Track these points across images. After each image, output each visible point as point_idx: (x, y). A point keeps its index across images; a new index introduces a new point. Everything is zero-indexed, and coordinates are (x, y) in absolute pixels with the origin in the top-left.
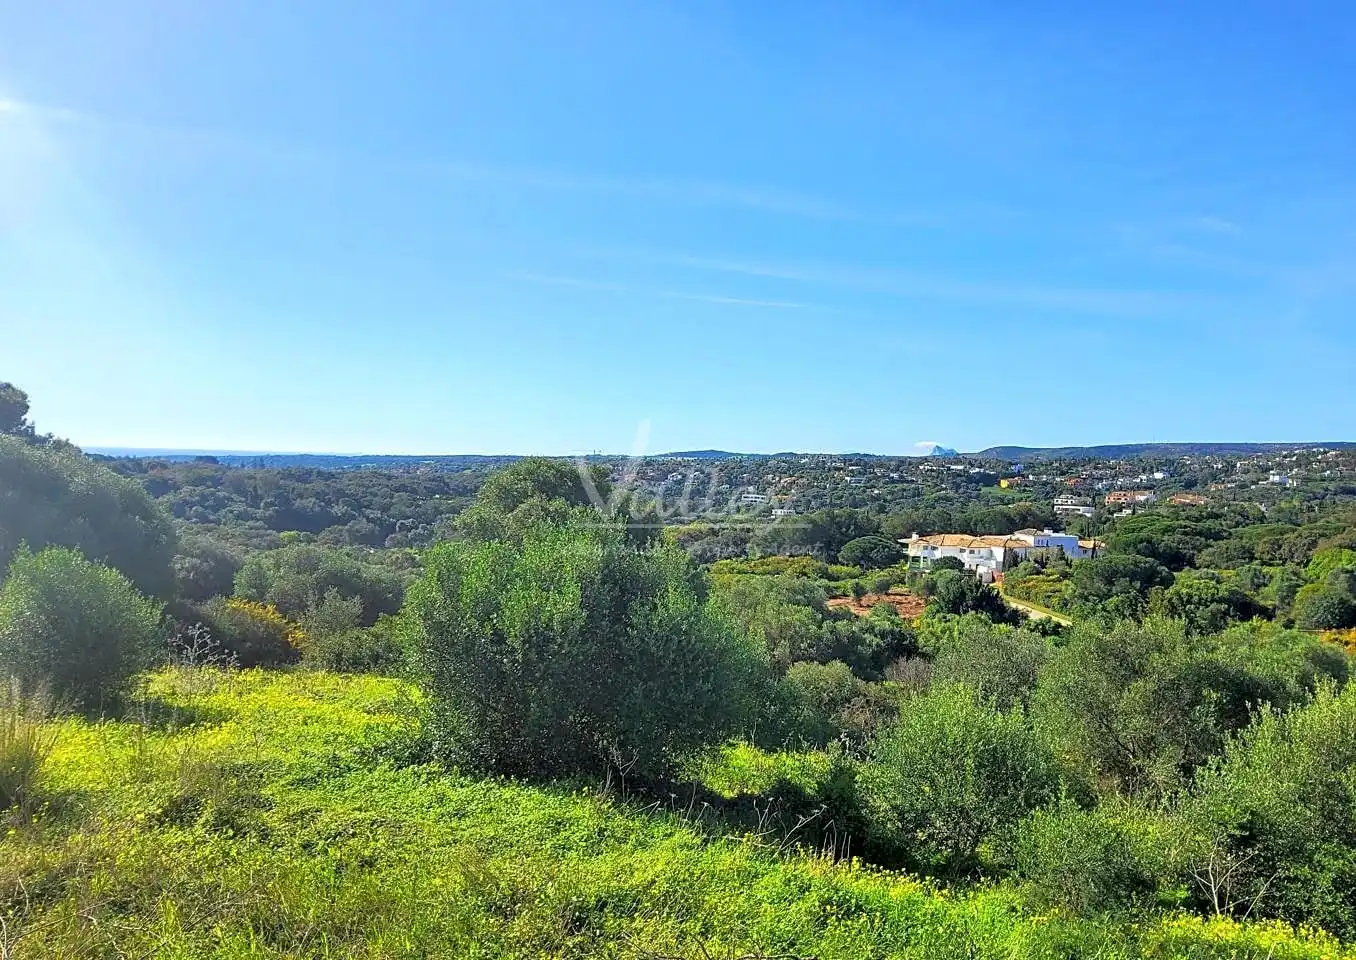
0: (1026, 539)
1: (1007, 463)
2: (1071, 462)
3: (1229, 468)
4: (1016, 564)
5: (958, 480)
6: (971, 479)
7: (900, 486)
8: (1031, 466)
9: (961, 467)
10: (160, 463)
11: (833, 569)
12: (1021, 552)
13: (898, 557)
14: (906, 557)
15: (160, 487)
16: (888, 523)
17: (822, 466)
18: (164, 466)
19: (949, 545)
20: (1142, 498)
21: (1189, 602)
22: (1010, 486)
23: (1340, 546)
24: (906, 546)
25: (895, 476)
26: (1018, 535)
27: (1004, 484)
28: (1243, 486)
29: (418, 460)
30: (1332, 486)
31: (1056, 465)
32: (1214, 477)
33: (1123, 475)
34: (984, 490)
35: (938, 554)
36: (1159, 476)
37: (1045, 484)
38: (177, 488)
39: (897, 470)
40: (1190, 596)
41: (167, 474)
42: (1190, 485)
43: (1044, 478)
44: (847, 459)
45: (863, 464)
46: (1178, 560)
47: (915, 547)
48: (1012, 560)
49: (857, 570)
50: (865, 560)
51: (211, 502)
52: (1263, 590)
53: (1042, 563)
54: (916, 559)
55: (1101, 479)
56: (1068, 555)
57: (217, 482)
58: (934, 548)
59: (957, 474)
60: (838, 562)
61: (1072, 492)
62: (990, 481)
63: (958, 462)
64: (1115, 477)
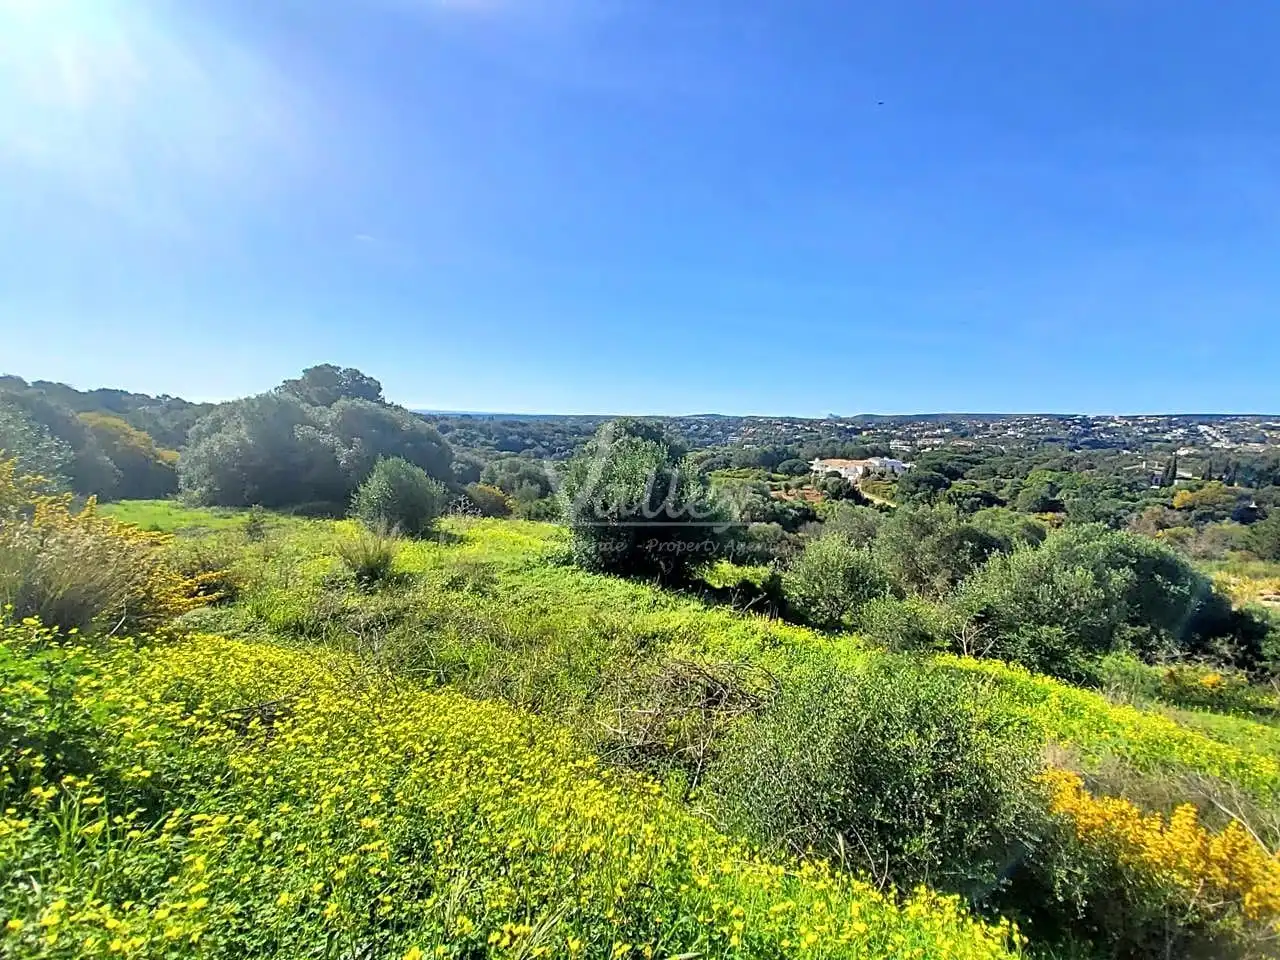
0: (875, 462)
1: (868, 422)
2: (901, 422)
3: (986, 427)
4: (869, 475)
5: (841, 431)
6: (847, 431)
7: (810, 434)
8: (878, 425)
9: (842, 425)
10: (445, 417)
11: (774, 476)
12: (872, 469)
13: (807, 470)
14: (812, 470)
15: (444, 429)
16: (803, 452)
17: (770, 422)
18: (447, 419)
19: (834, 465)
20: (937, 442)
21: (960, 496)
22: (868, 435)
23: (1046, 469)
24: (812, 465)
25: (808, 428)
26: (871, 460)
27: (865, 433)
28: (993, 436)
29: (567, 417)
30: (1043, 437)
31: (891, 424)
32: (977, 432)
33: (928, 430)
34: (854, 437)
35: (829, 470)
36: (947, 430)
37: (886, 434)
38: (453, 429)
39: (809, 425)
40: (960, 493)
41: (448, 423)
42: (963, 436)
43: (886, 431)
44: (783, 420)
45: (792, 421)
46: (955, 475)
47: (816, 465)
48: (867, 473)
49: (787, 476)
50: (790, 472)
51: (468, 437)
52: (1001, 491)
53: (882, 475)
54: (817, 472)
55: (916, 432)
56: (896, 471)
57: (471, 427)
58: (827, 466)
59: (840, 428)
60: (777, 473)
61: (900, 438)
62: (858, 432)
63: (841, 422)
64: (923, 431)
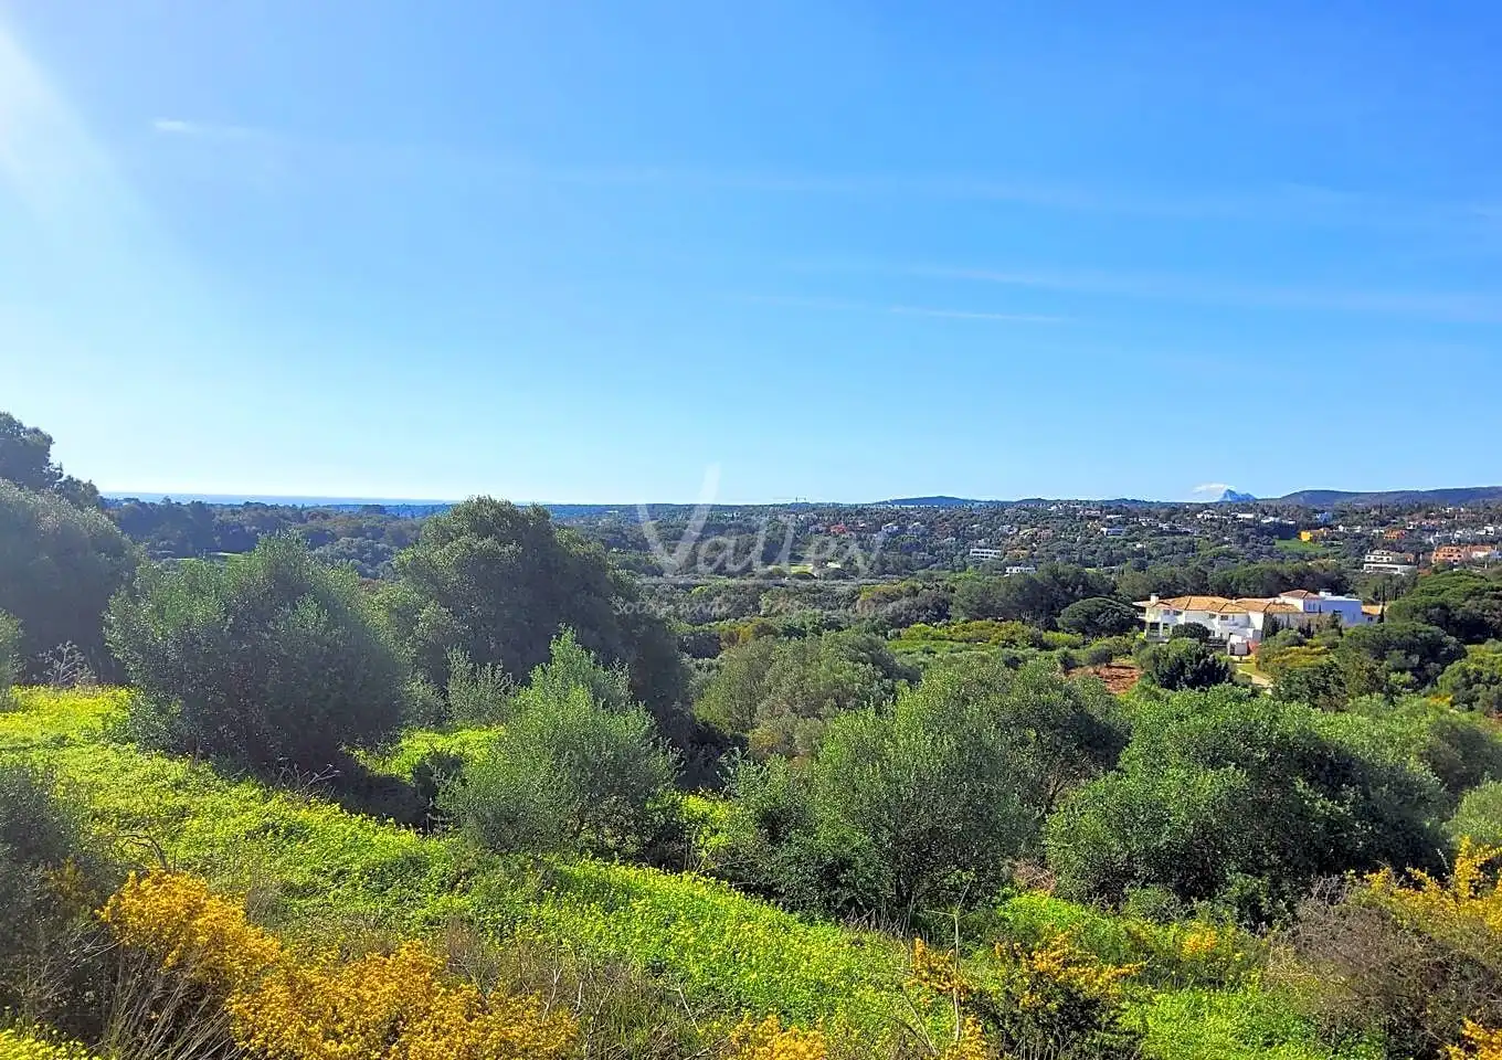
0: (1297, 602)
1: (1315, 510)
2: (1394, 509)
4: (1275, 633)
5: (1247, 531)
6: (1263, 531)
7: (1170, 539)
8: (1341, 515)
9: (1250, 516)
10: (322, 513)
11: (1049, 636)
12: (1284, 619)
13: (1128, 623)
14: (1142, 624)
15: (318, 538)
16: (1125, 578)
17: (1075, 514)
18: (326, 517)
19: (1194, 610)
20: (1482, 555)
22: (1313, 540)
24: (1143, 610)
25: (1165, 526)
26: (1284, 598)
27: (1306, 536)
29: (601, 510)
31: (1374, 513)
33: (1463, 526)
34: (1279, 544)
35: (1181, 620)
37: (1359, 537)
38: (334, 538)
39: (1171, 519)
40: (1479, 673)
41: (327, 525)
43: (1358, 529)
44: (1105, 507)
45: (1126, 509)
47: (1154, 611)
48: (1271, 628)
49: (1078, 638)
50: (1089, 626)
51: (368, 555)
53: (1306, 632)
54: (1155, 626)
55: (1433, 531)
56: (1343, 623)
57: (378, 534)
58: (1179, 613)
59: (1244, 525)
60: (1056, 630)
61: (1391, 547)
62: (1288, 532)
63: (1247, 509)
64: (1452, 528)
